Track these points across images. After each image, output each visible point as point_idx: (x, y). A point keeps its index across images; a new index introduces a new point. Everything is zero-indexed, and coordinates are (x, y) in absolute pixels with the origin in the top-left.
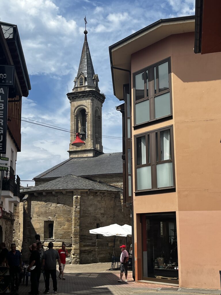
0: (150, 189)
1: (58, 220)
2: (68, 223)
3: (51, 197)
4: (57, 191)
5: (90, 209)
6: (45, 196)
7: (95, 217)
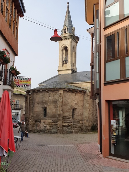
0: (119, 79)
1: (49, 106)
2: (55, 109)
3: (45, 93)
4: (49, 89)
5: (68, 101)
6: (42, 92)
7: (72, 105)
